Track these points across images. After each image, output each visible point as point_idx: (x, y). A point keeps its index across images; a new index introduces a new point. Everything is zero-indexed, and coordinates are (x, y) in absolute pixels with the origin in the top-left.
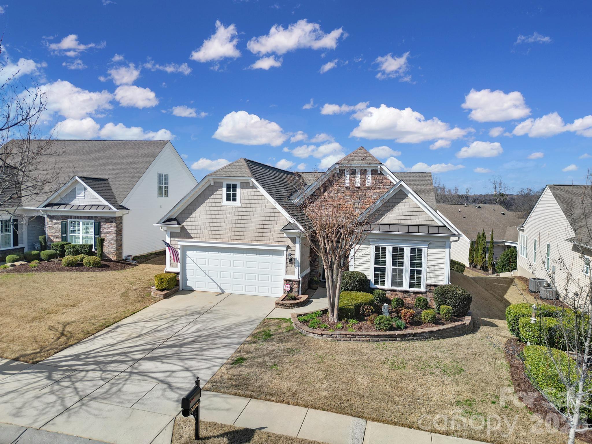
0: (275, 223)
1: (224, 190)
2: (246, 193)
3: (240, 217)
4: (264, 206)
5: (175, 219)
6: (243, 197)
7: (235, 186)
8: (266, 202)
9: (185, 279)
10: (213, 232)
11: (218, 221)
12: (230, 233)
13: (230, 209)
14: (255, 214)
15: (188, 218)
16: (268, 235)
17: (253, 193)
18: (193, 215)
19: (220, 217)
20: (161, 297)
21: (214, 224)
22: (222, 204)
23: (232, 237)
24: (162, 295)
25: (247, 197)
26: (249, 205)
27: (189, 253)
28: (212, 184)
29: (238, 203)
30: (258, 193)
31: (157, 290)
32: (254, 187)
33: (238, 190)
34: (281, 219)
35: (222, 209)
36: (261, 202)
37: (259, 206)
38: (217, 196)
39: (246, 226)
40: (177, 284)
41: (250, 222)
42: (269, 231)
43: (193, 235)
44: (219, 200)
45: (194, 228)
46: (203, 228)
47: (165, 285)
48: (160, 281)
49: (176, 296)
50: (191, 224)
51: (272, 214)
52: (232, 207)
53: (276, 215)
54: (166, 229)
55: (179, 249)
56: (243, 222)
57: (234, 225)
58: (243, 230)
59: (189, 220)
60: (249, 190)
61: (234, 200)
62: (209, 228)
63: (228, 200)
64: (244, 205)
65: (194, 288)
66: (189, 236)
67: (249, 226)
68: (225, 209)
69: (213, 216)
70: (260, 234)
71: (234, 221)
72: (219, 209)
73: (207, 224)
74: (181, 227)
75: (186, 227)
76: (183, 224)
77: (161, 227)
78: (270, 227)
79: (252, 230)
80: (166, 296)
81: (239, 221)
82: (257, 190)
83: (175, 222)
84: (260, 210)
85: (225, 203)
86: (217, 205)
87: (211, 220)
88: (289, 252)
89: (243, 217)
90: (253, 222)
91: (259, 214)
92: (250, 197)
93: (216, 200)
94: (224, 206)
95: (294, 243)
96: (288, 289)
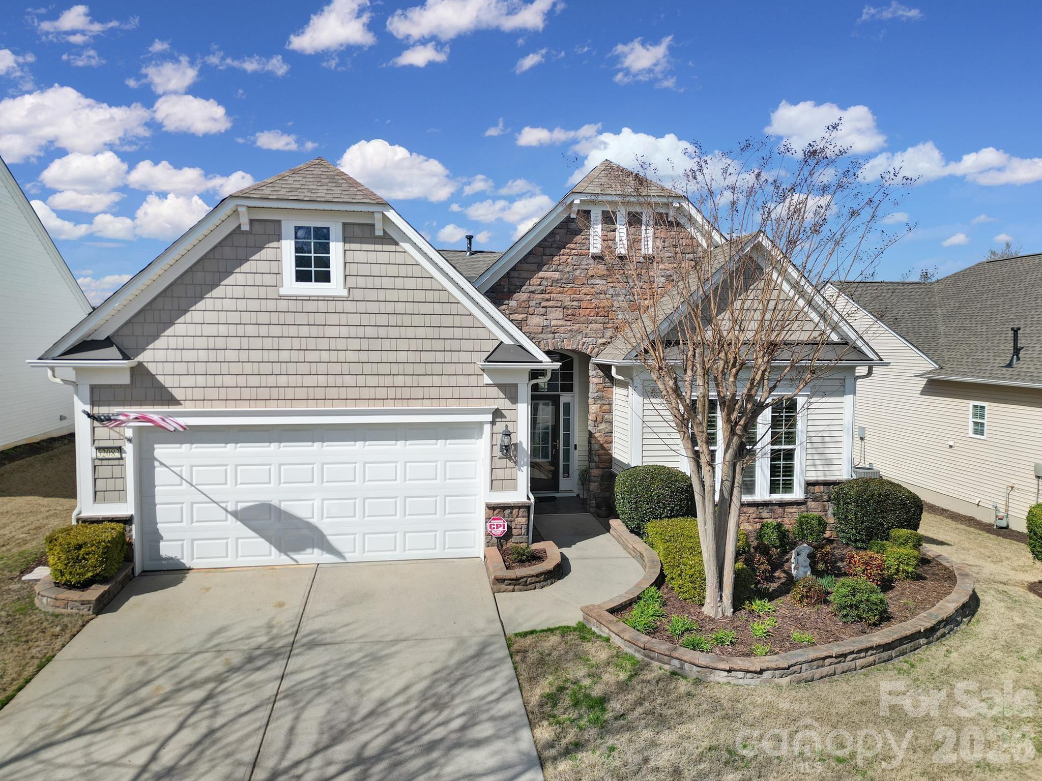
0: (455, 345)
1: (287, 248)
2: (360, 257)
3: (344, 331)
4: (420, 296)
5: (110, 341)
6: (353, 269)
7: (323, 235)
8: (427, 284)
9: (153, 537)
10: (254, 381)
11: (268, 343)
12: (310, 381)
13: (310, 306)
14: (393, 320)
15: (157, 337)
16: (437, 380)
17: (383, 257)
19: (276, 331)
20: (86, 611)
21: (256, 356)
22: (283, 291)
23: (320, 393)
24: (89, 602)
25: (365, 269)
26: (371, 295)
27: (162, 451)
28: (245, 227)
29: (335, 286)
30: (400, 258)
32: (390, 239)
33: (336, 249)
34: (473, 333)
35: (283, 305)
36: (411, 283)
37: (403, 296)
38: (263, 267)
39: (364, 356)
40: (129, 557)
41: (376, 345)
42: (437, 368)
43: (178, 394)
44: (269, 280)
45: (181, 368)
46: (214, 368)
49: (134, 599)
50: (171, 355)
51: (447, 321)
52: (318, 299)
53: (458, 321)
54: (72, 376)
55: (130, 440)
57: (325, 356)
58: (357, 369)
59: (161, 342)
60: (371, 247)
61: (325, 277)
62: (236, 368)
63: (302, 277)
64: (358, 294)
65: (187, 562)
66: (165, 398)
67: (375, 357)
68: (293, 306)
70: (409, 381)
71: (323, 343)
72: (271, 305)
73: (231, 355)
74: (133, 368)
75: (152, 368)
76: (140, 358)
77: (52, 369)
79: (384, 369)
80: (102, 606)
81: (341, 344)
82: (398, 248)
83: (114, 351)
84: (410, 308)
85: (291, 286)
86: (263, 292)
87: (245, 343)
88: (500, 427)
89: (353, 332)
90: (387, 344)
91: (407, 320)
92: (376, 270)
93: (258, 279)
94: (288, 298)
95: (514, 400)
96: (500, 531)
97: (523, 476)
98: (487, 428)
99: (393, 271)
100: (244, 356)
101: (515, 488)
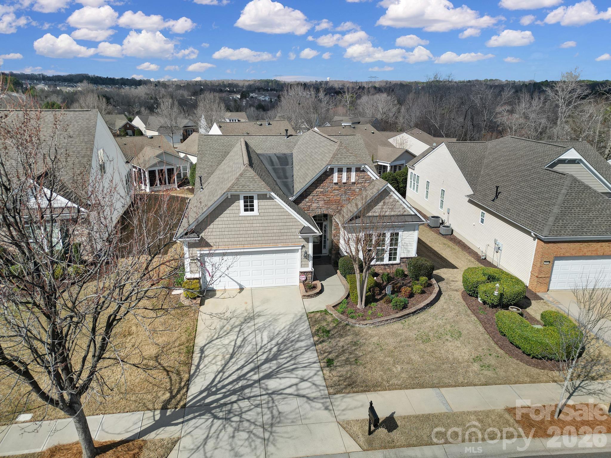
0: (290, 227)
1: (242, 202)
2: (262, 204)
3: (258, 225)
4: (280, 214)
6: (261, 207)
7: (252, 198)
8: (282, 210)
9: (206, 283)
10: (233, 240)
11: (236, 229)
12: (249, 239)
13: (249, 218)
14: (272, 221)
16: (285, 237)
17: (269, 203)
18: (211, 226)
19: (239, 226)
21: (233, 233)
22: (240, 215)
23: (251, 242)
24: (198, 303)
25: (264, 207)
26: (266, 214)
27: (207, 259)
28: (230, 197)
29: (256, 212)
30: (274, 203)
32: (271, 198)
33: (256, 202)
34: (296, 224)
36: (277, 210)
37: (275, 214)
38: (235, 208)
39: (264, 232)
41: (267, 228)
42: (285, 234)
43: (212, 244)
44: (236, 211)
45: (212, 237)
46: (221, 237)
49: (207, 301)
50: (209, 234)
51: (288, 220)
52: (251, 216)
56: (261, 228)
57: (253, 232)
58: (261, 235)
60: (266, 201)
61: (252, 210)
62: (228, 236)
63: (246, 210)
64: (262, 214)
66: (208, 245)
67: (267, 232)
69: (232, 226)
70: (277, 238)
71: (252, 229)
72: (237, 219)
73: (226, 233)
75: (205, 237)
76: (202, 235)
78: (286, 231)
79: (270, 235)
81: (257, 228)
82: (274, 201)
84: (277, 217)
85: (243, 213)
86: (235, 215)
87: (230, 229)
88: (304, 250)
89: (261, 225)
90: (270, 228)
91: (276, 221)
92: (267, 207)
93: (233, 211)
94: (242, 216)
95: (308, 242)
96: (304, 279)
97: (311, 263)
98: (300, 250)
99: (272, 207)
100: (230, 233)
101: (308, 267)
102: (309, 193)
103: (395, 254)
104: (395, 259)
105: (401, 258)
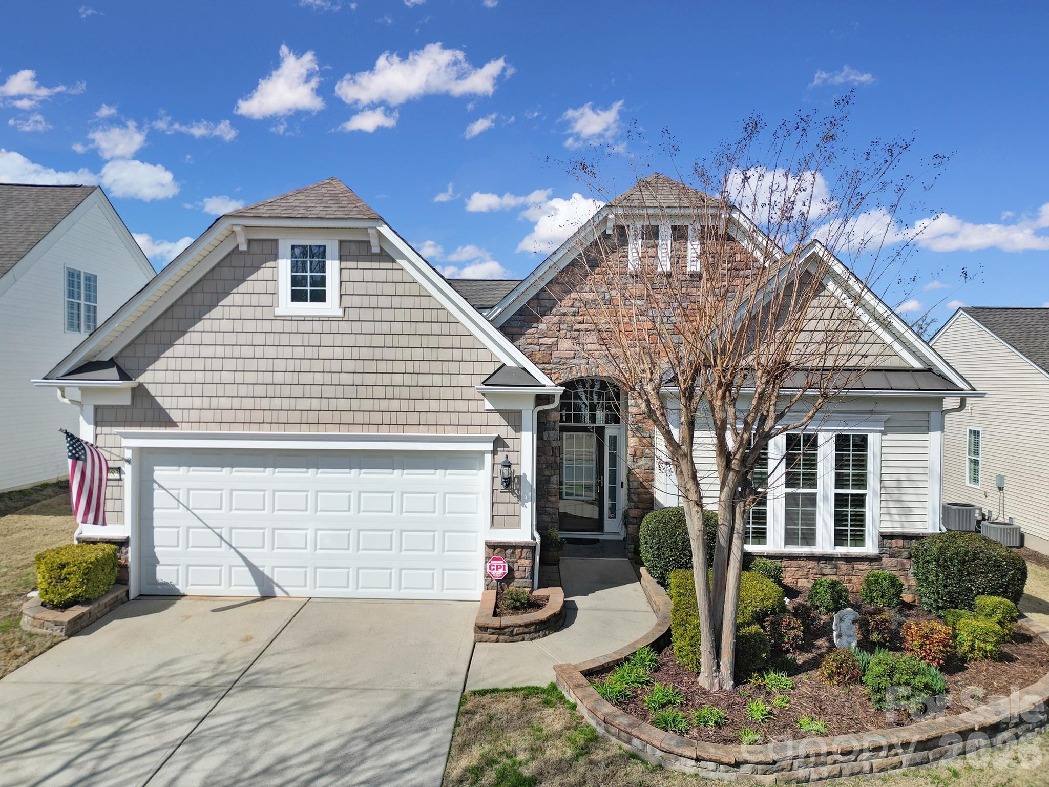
0: (454, 367)
1: (284, 268)
2: (356, 275)
3: (339, 352)
4: (417, 315)
5: (111, 363)
6: (348, 288)
7: (321, 252)
8: (424, 302)
9: (150, 561)
10: (248, 403)
11: (263, 365)
12: (304, 404)
13: (306, 327)
14: (389, 341)
15: (156, 358)
16: (434, 405)
17: (380, 275)
18: (177, 349)
19: (271, 352)
20: (58, 632)
21: (250, 377)
22: (278, 312)
23: (313, 417)
24: (61, 623)
25: (361, 288)
26: (367, 314)
27: (161, 473)
28: (243, 247)
29: (330, 307)
30: (397, 276)
31: (43, 604)
32: (386, 256)
33: (332, 267)
34: (474, 354)
35: (278, 326)
36: (408, 302)
37: (400, 315)
38: (260, 287)
39: (358, 379)
40: (122, 580)
41: (371, 366)
42: (435, 392)
43: (175, 416)
44: (265, 300)
45: (179, 390)
46: (210, 390)
47: (73, 586)
48: (56, 573)
49: (115, 623)
50: (171, 377)
51: (446, 342)
52: (312, 319)
53: (457, 341)
54: (78, 396)
55: (128, 461)
56: (349, 366)
57: (319, 378)
58: (350, 392)
59: (160, 364)
60: (367, 265)
61: (319, 297)
62: (231, 390)
63: (297, 297)
64: (353, 314)
65: (181, 588)
66: (162, 418)
67: (370, 379)
68: (288, 326)
69: (247, 351)
70: (405, 405)
71: (317, 365)
72: (267, 326)
73: (227, 377)
74: (133, 390)
75: (152, 389)
76: (141, 379)
77: (62, 389)
78: (438, 380)
79: (379, 392)
80: (76, 628)
81: (336, 365)
82: (395, 266)
83: (113, 372)
84: (407, 328)
85: (286, 306)
86: (259, 313)
87: (240, 365)
88: (502, 457)
89: (348, 353)
90: (382, 367)
91: (403, 341)
92: (372, 289)
93: (255, 300)
94: (284, 319)
95: (518, 427)
96: (502, 573)
97: (528, 513)
98: (488, 458)
99: (389, 289)
100: (239, 377)
101: (519, 526)
102: (547, 303)
103: (859, 519)
104: (858, 538)
105: (884, 536)
